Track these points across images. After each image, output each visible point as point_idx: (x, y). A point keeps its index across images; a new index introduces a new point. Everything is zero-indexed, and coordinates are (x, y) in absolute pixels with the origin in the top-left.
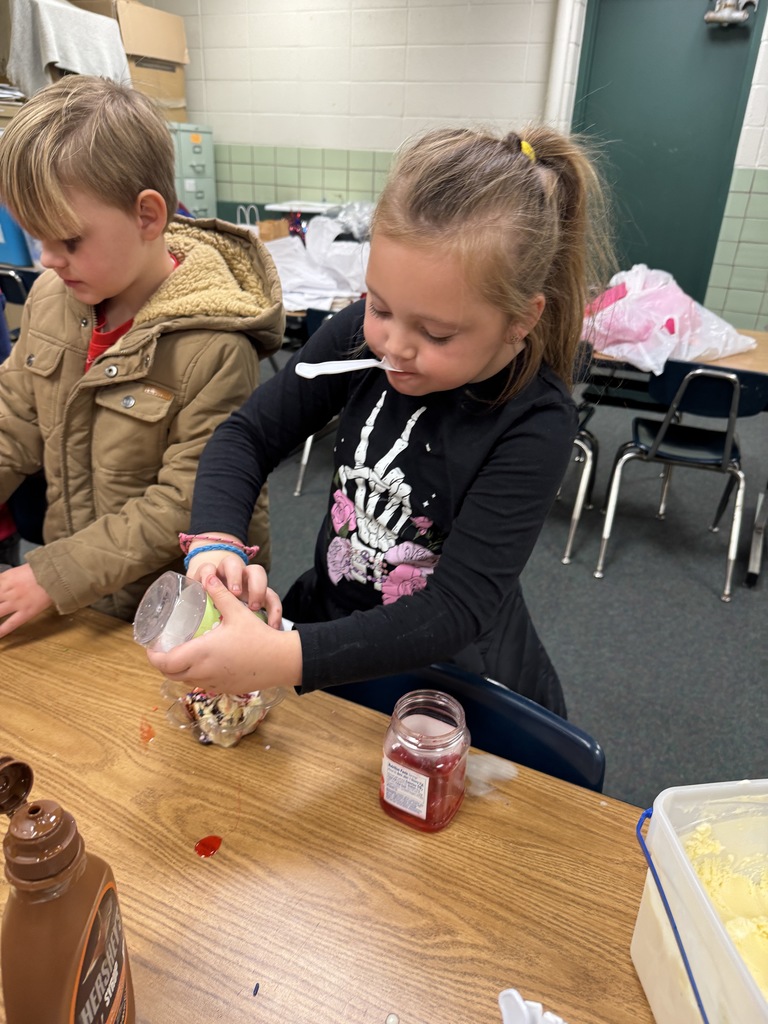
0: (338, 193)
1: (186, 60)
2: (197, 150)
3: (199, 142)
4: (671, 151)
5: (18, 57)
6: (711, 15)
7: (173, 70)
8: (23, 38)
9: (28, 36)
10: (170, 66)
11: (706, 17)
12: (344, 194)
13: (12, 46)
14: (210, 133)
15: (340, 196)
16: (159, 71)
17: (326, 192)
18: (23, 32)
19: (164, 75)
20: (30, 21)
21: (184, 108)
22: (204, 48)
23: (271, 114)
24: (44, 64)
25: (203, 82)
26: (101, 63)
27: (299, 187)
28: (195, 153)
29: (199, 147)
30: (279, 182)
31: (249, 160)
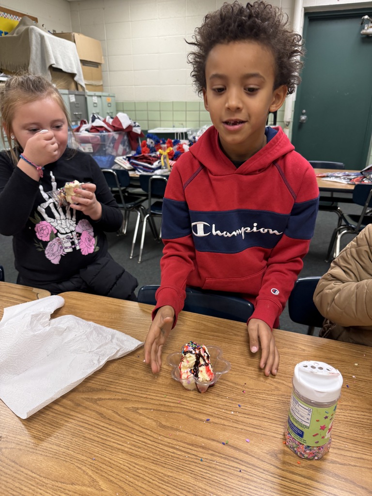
0: (181, 122)
1: (103, 62)
2: (109, 105)
3: (110, 101)
4: (346, 94)
5: (34, 63)
6: (364, 31)
7: (97, 67)
8: (36, 53)
9: (39, 53)
10: (96, 65)
11: (361, 32)
12: (184, 123)
13: (31, 57)
14: (114, 97)
15: (182, 124)
16: (92, 68)
17: (174, 122)
18: (37, 50)
19: (94, 69)
20: (40, 44)
21: (102, 85)
22: (108, 56)
23: (145, 86)
24: (48, 66)
25: (108, 72)
26: (71, 64)
27: (161, 121)
28: (109, 106)
29: (110, 103)
30: (149, 119)
31: (134, 109)
